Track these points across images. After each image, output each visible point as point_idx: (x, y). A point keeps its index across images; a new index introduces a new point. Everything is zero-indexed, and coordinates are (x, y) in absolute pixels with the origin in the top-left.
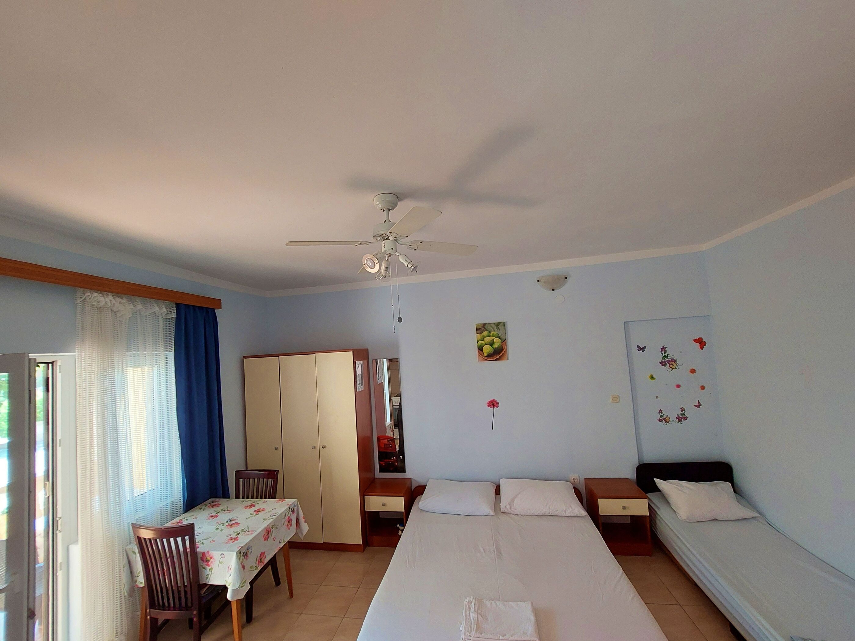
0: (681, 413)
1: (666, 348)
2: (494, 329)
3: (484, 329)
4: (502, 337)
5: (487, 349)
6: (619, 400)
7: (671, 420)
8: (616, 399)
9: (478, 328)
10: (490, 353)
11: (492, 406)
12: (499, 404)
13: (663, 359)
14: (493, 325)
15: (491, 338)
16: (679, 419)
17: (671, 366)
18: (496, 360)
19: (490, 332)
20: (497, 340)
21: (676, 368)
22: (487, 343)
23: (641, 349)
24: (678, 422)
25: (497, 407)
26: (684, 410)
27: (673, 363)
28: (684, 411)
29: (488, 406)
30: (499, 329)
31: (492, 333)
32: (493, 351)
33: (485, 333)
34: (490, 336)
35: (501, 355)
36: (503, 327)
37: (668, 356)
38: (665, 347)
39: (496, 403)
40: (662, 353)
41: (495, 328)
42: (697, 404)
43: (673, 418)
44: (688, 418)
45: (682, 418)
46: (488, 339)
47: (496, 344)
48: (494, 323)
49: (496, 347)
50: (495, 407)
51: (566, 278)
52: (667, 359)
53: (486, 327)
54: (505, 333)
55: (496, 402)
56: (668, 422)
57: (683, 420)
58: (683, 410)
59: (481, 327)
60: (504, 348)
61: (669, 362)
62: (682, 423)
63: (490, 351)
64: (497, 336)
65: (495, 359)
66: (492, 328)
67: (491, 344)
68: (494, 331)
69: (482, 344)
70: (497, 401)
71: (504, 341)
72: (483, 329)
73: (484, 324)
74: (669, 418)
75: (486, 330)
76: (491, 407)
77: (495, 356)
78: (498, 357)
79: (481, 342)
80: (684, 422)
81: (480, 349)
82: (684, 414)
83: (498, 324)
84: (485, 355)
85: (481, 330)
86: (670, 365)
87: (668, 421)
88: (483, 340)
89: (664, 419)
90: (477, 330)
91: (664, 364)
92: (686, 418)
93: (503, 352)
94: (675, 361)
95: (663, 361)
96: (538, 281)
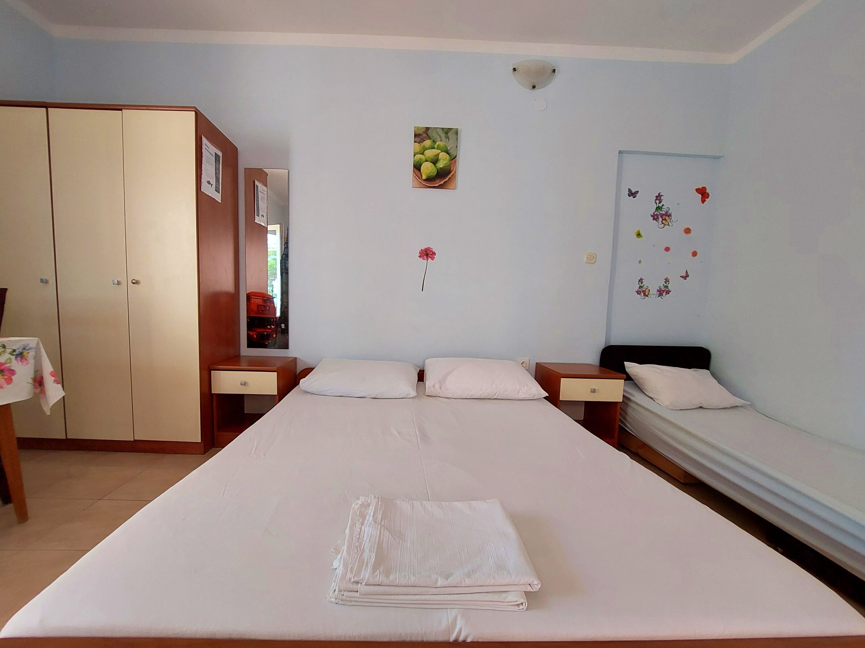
0: (664, 285)
1: (662, 196)
2: (441, 137)
3: (426, 136)
4: (451, 152)
5: (428, 169)
6: (596, 260)
7: (651, 292)
8: (592, 259)
9: (417, 133)
10: (430, 175)
11: (425, 257)
12: (435, 254)
13: (656, 211)
14: (441, 132)
15: (435, 151)
16: (660, 293)
17: (664, 222)
18: (440, 187)
19: (434, 142)
20: (443, 156)
21: (669, 225)
22: (427, 159)
23: (632, 194)
24: (659, 296)
25: (433, 259)
26: (669, 281)
27: (667, 218)
28: (667, 283)
29: (419, 256)
30: (448, 138)
31: (437, 143)
32: (435, 173)
33: (428, 143)
34: (434, 149)
35: (447, 179)
36: (454, 136)
37: (663, 207)
38: (661, 194)
39: (431, 253)
40: (656, 203)
41: (443, 136)
42: (684, 274)
43: (654, 291)
44: (670, 291)
45: (663, 291)
46: (430, 153)
47: (441, 161)
48: (443, 129)
49: (441, 166)
50: (430, 259)
51: (554, 71)
52: (661, 212)
53: (429, 132)
54: (457, 147)
55: (431, 251)
56: (647, 296)
57: (664, 294)
58: (667, 280)
59: (421, 133)
60: (452, 169)
61: (662, 216)
62: (663, 297)
63: (430, 173)
64: (444, 150)
65: (437, 185)
66: (439, 135)
67: (435, 162)
68: (441, 141)
69: (421, 159)
70: (434, 250)
71: (453, 159)
72: (424, 135)
73: (428, 129)
74: (649, 290)
75: (429, 138)
76: (423, 259)
77: (438, 181)
78: (442, 182)
79: (419, 156)
80: (665, 297)
81: (417, 167)
82: (667, 287)
83: (447, 131)
84: (424, 177)
85: (421, 137)
86: (663, 220)
87: (647, 294)
88: (423, 154)
89: (643, 292)
90: (416, 136)
91: (656, 217)
92: (668, 292)
93: (450, 176)
94: (669, 216)
95: (656, 213)
96: (514, 69)
